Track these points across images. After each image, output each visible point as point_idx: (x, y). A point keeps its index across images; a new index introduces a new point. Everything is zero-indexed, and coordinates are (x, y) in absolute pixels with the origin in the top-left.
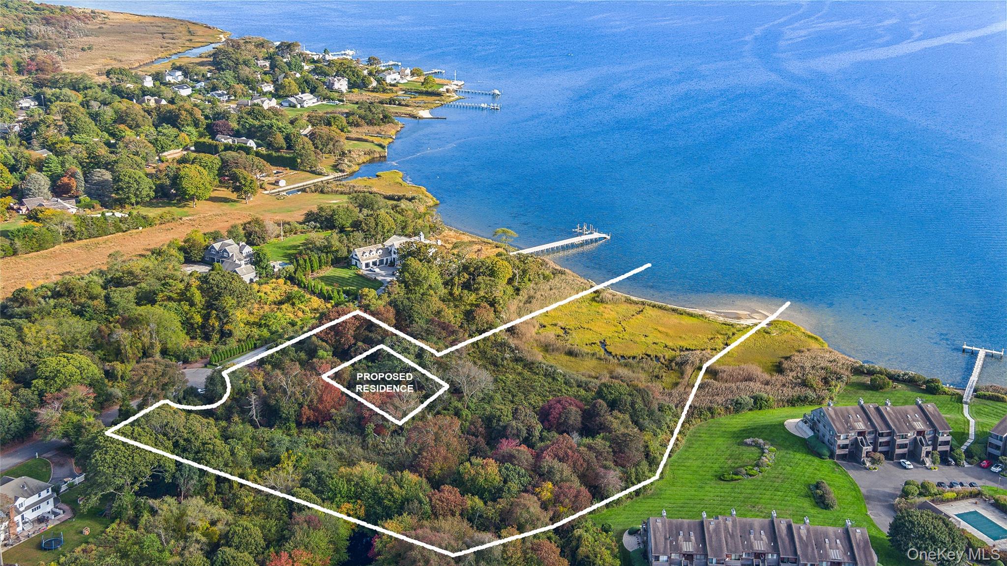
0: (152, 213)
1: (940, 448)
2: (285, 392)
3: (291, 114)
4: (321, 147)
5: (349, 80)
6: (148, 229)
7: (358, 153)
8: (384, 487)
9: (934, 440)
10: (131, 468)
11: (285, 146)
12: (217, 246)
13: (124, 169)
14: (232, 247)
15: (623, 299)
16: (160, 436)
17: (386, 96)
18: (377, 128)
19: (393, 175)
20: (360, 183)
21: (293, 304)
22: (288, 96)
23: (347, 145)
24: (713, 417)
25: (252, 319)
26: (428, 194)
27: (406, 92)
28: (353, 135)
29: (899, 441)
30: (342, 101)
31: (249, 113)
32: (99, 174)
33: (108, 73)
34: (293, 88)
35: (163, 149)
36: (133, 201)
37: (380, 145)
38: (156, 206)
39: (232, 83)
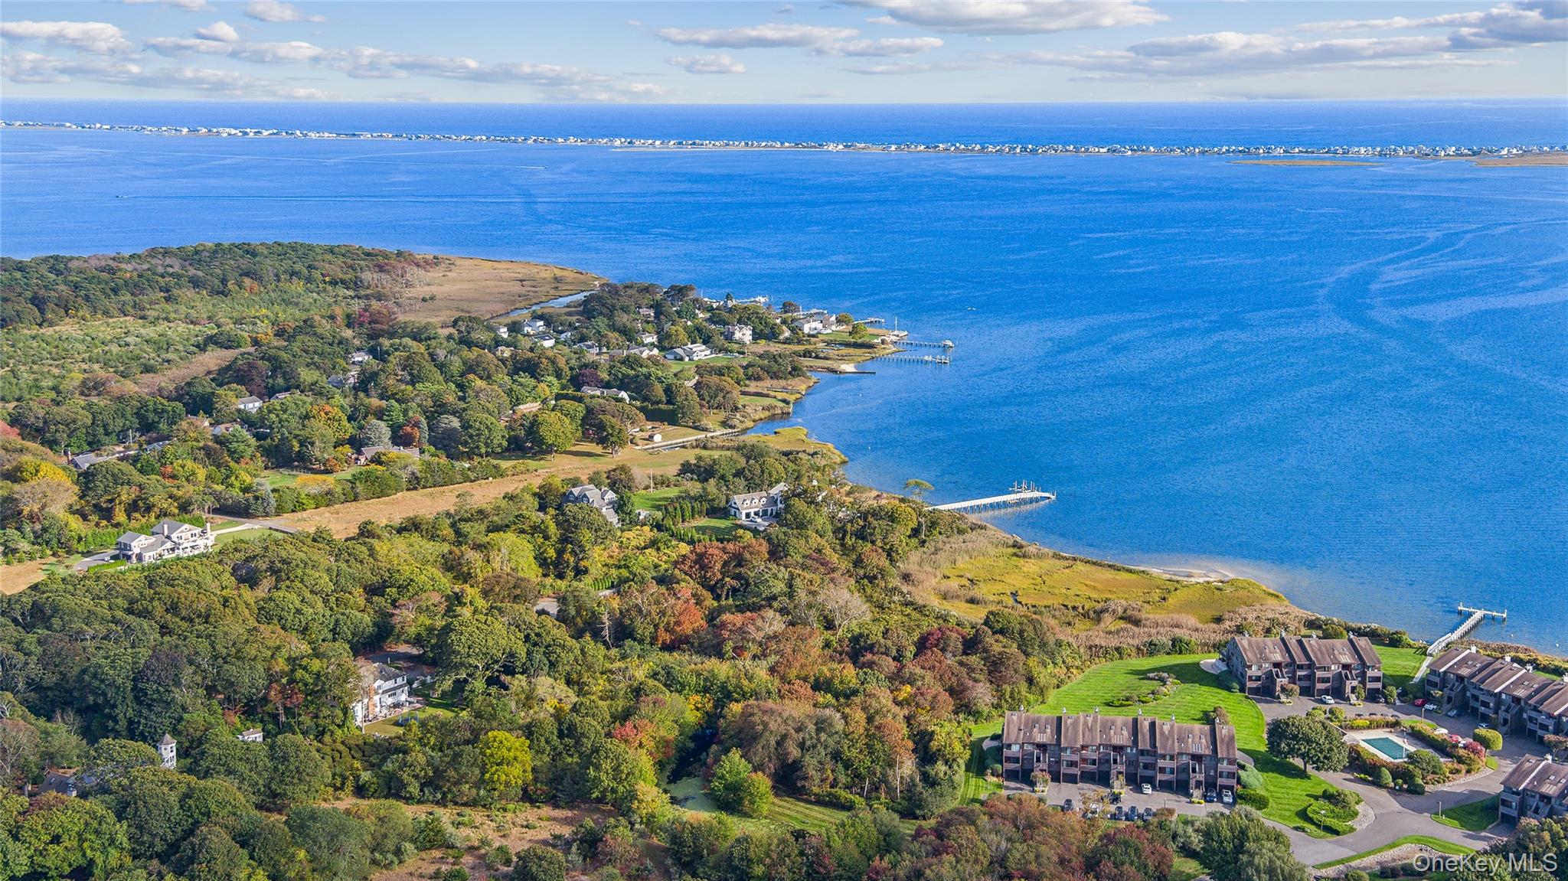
0: (505, 464)
1: (1370, 685)
2: (640, 611)
3: (676, 367)
4: (708, 398)
5: (753, 331)
6: (499, 479)
7: (755, 408)
8: (734, 681)
9: (1363, 675)
10: (484, 650)
11: (664, 399)
12: (576, 491)
13: (477, 415)
14: (593, 493)
15: (1051, 554)
16: (513, 628)
17: (800, 348)
18: (783, 383)
19: (795, 432)
20: (750, 438)
21: (658, 549)
22: (672, 348)
23: (742, 400)
24: (1121, 658)
25: (611, 562)
26: (835, 451)
27: (828, 343)
28: (752, 389)
29: (1319, 674)
30: (743, 353)
31: (623, 363)
32: (446, 421)
33: (455, 324)
34: (681, 337)
35: (518, 401)
36: (483, 451)
37: (784, 401)
38: (510, 459)
39: (605, 331)
